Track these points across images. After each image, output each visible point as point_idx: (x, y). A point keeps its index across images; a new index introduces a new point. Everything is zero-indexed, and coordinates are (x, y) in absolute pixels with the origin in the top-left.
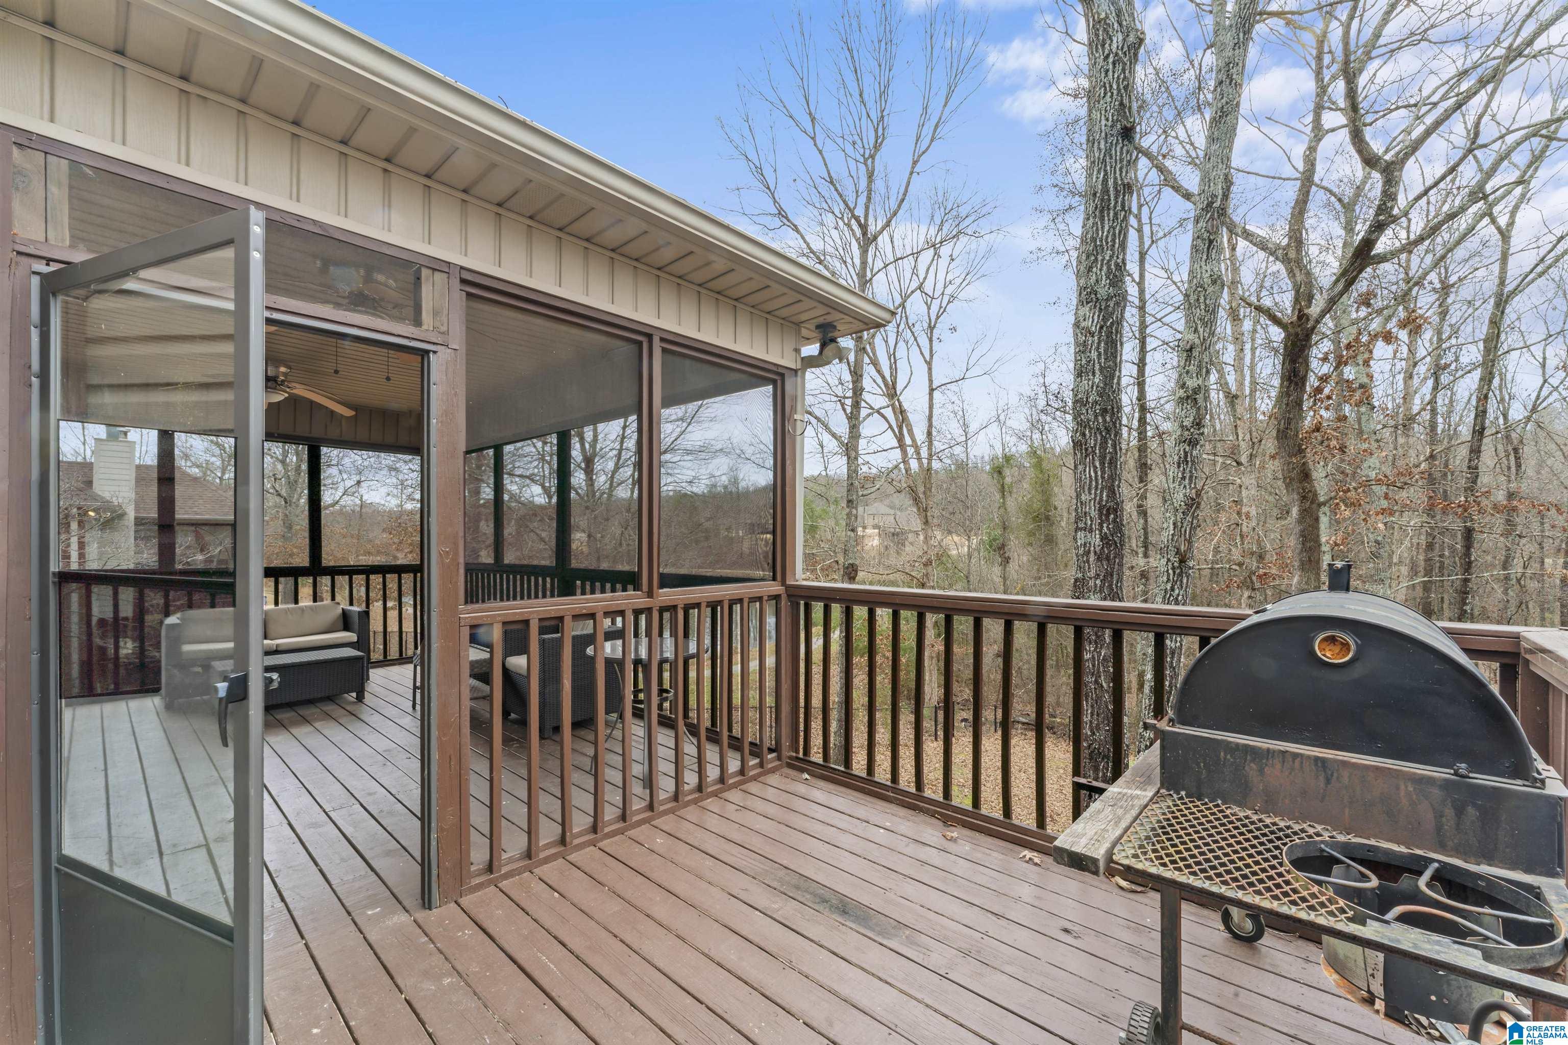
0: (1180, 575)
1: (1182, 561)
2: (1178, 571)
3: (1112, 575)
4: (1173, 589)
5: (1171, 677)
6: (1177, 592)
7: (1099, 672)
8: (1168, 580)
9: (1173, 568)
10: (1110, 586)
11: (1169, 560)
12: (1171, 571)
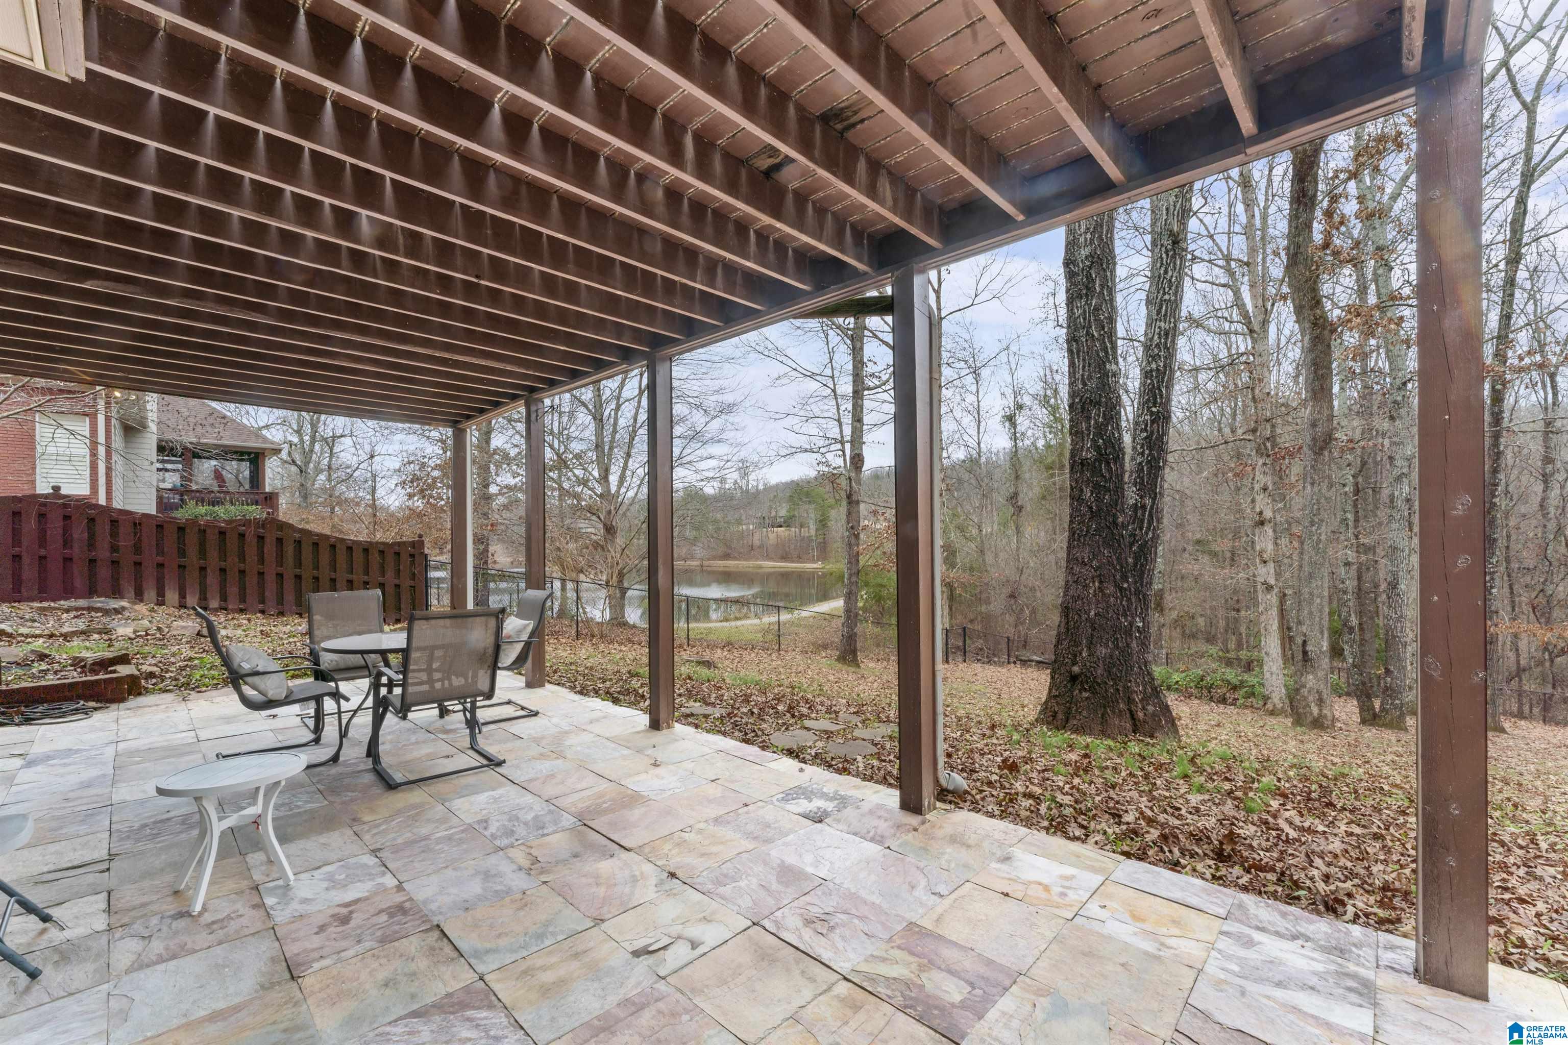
0: (1174, 257)
1: (1175, 242)
2: (1171, 253)
3: (1102, 226)
4: (1166, 272)
5: (1165, 357)
6: (1170, 273)
7: (1090, 321)
8: (1162, 264)
9: (1167, 252)
10: (1100, 237)
11: (1162, 245)
12: (1164, 256)
